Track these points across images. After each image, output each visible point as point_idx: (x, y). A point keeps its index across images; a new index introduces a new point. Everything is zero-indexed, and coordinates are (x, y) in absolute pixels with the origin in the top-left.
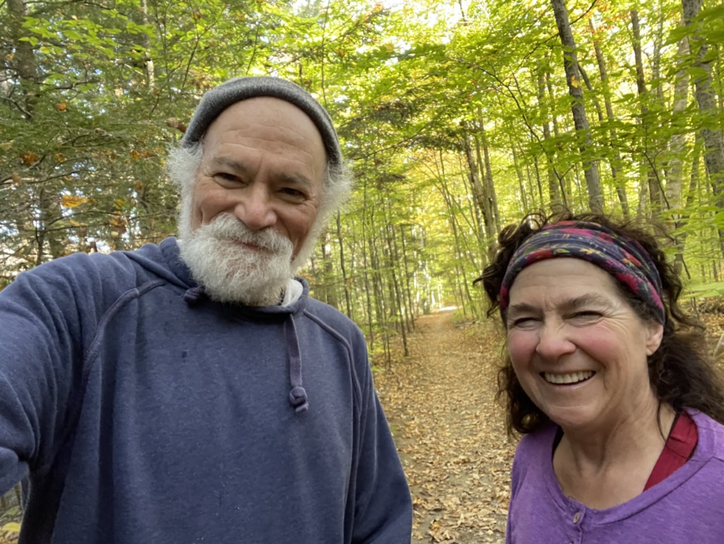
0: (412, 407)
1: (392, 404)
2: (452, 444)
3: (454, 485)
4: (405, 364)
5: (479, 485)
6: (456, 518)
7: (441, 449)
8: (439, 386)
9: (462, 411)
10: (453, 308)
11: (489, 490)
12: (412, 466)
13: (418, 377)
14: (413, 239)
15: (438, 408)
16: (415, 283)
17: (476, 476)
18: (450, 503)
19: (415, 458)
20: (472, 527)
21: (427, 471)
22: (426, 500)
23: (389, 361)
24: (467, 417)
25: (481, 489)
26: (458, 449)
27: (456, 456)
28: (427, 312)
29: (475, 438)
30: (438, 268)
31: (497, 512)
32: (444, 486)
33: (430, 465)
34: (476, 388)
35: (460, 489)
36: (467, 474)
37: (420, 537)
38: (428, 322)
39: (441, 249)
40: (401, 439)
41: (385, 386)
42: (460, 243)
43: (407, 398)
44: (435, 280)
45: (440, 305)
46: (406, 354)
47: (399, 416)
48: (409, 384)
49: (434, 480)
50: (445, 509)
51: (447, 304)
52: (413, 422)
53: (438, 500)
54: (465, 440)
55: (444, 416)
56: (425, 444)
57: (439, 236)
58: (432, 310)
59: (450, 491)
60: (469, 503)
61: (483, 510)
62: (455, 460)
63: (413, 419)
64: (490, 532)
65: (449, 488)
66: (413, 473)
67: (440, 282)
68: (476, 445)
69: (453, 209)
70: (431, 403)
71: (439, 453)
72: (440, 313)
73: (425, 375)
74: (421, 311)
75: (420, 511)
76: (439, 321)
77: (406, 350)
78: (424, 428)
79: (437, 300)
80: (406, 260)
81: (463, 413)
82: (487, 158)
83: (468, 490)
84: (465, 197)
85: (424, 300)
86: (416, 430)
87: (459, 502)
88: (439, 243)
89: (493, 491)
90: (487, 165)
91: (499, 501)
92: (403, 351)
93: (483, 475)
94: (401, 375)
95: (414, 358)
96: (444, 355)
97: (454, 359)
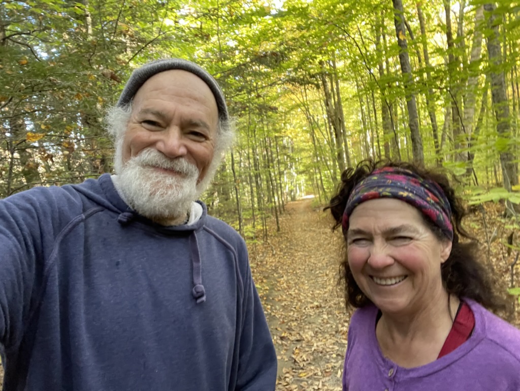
0: (282, 268)
1: (268, 266)
2: (309, 295)
3: (310, 323)
4: (277, 237)
5: (327, 323)
6: (310, 346)
7: (302, 297)
8: (301, 253)
9: (316, 271)
10: (312, 196)
11: (334, 327)
12: (281, 310)
13: (287, 247)
14: (284, 147)
15: (300, 269)
16: (285, 179)
17: (325, 316)
18: (307, 336)
19: (283, 304)
20: (321, 352)
21: (292, 313)
22: (290, 334)
23: (266, 235)
24: (320, 275)
25: (328, 325)
26: (313, 298)
27: (312, 303)
28: (293, 199)
29: (325, 290)
30: (301, 168)
31: (339, 342)
32: (303, 324)
33: (294, 309)
34: (326, 254)
35: (314, 325)
36: (319, 315)
37: (286, 359)
38: (294, 207)
39: (304, 154)
40: (274, 291)
41: (263, 253)
42: (318, 150)
43: (279, 262)
44: (299, 176)
45: (303, 194)
46: (278, 230)
47: (273, 275)
48: (280, 251)
49: (296, 320)
50: (303, 340)
51: (308, 193)
52: (282, 279)
53: (299, 334)
54: (318, 292)
55: (304, 275)
56: (291, 294)
57: (302, 145)
58: (297, 198)
59: (307, 327)
60: (320, 335)
61: (329, 340)
62: (311, 305)
63: (283, 277)
64: (334, 356)
65: (306, 325)
66: (282, 315)
67: (303, 178)
68: (326, 295)
69: (313, 125)
70: (295, 265)
71: (300, 301)
72: (303, 200)
73: (291, 245)
74: (289, 199)
75: (287, 341)
76: (302, 206)
77: (278, 227)
78: (290, 283)
79: (301, 191)
80: (279, 162)
81: (318, 272)
82: (338, 89)
83: (319, 326)
84: (321, 117)
85: (291, 191)
86: (285, 285)
87: (313, 335)
88: (303, 150)
89: (337, 327)
90: (338, 94)
91: (341, 334)
92: (276, 228)
93: (330, 316)
94: (274, 245)
95: (284, 233)
96: (305, 230)
97: (311, 234)
